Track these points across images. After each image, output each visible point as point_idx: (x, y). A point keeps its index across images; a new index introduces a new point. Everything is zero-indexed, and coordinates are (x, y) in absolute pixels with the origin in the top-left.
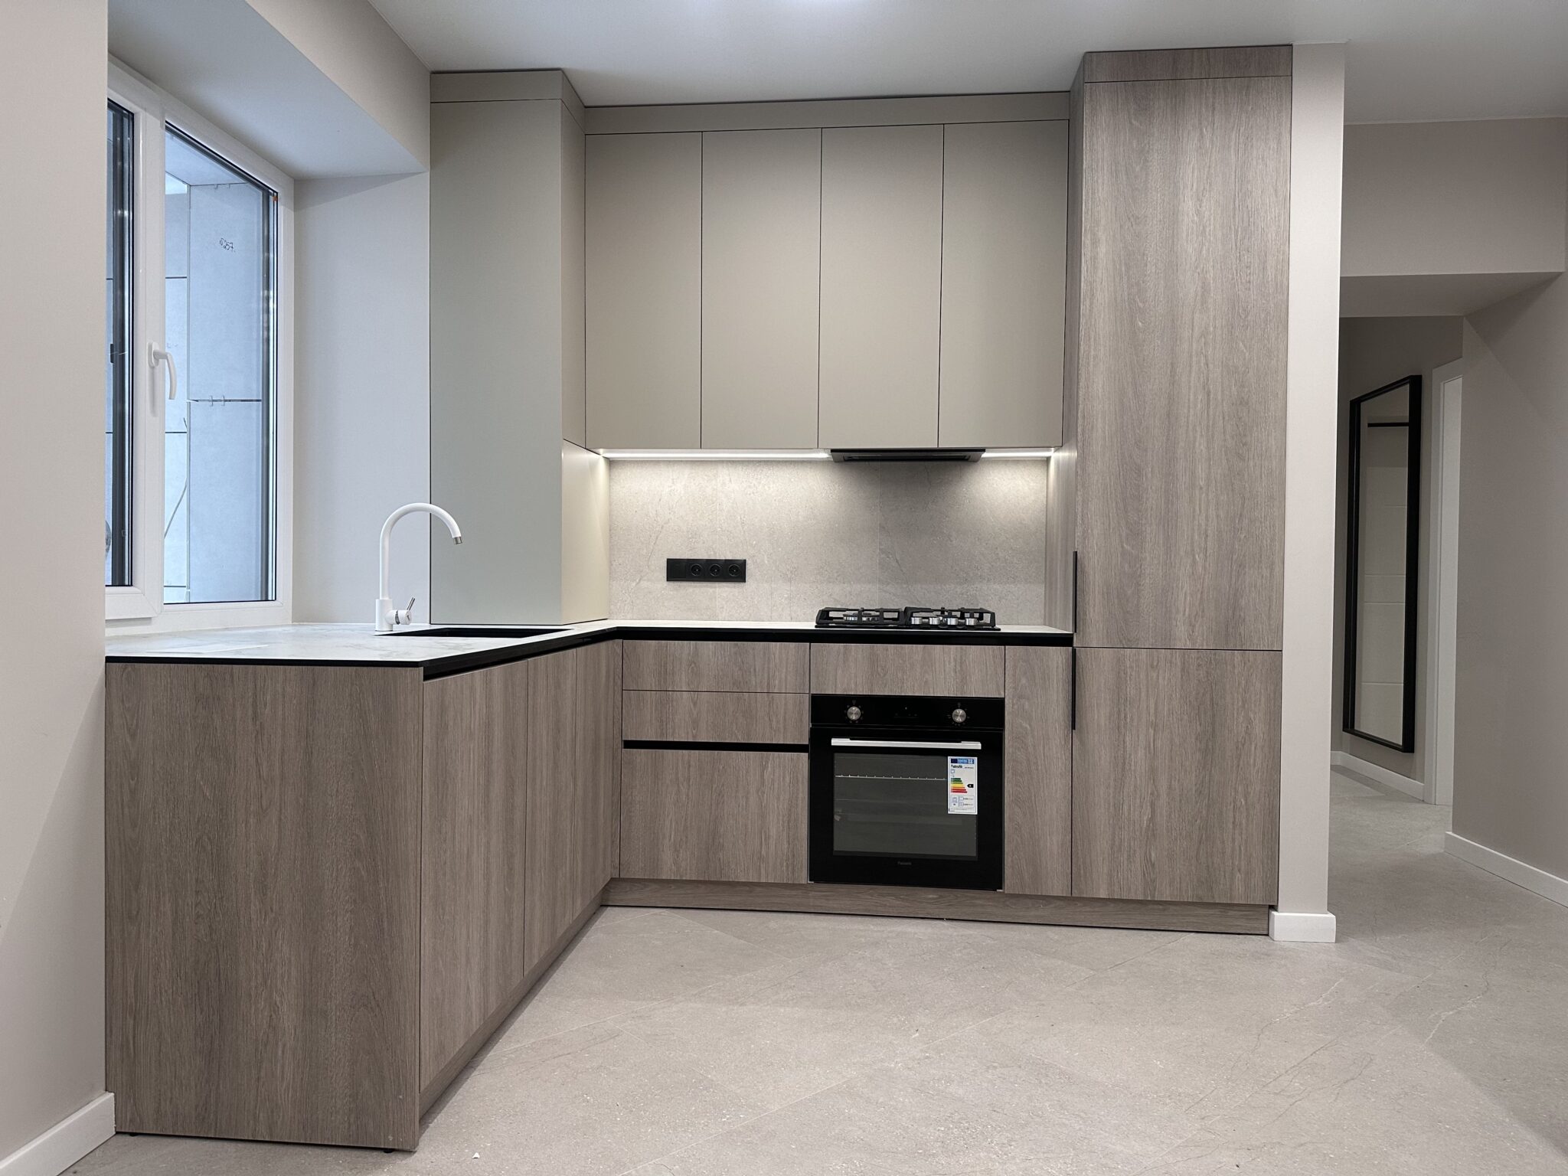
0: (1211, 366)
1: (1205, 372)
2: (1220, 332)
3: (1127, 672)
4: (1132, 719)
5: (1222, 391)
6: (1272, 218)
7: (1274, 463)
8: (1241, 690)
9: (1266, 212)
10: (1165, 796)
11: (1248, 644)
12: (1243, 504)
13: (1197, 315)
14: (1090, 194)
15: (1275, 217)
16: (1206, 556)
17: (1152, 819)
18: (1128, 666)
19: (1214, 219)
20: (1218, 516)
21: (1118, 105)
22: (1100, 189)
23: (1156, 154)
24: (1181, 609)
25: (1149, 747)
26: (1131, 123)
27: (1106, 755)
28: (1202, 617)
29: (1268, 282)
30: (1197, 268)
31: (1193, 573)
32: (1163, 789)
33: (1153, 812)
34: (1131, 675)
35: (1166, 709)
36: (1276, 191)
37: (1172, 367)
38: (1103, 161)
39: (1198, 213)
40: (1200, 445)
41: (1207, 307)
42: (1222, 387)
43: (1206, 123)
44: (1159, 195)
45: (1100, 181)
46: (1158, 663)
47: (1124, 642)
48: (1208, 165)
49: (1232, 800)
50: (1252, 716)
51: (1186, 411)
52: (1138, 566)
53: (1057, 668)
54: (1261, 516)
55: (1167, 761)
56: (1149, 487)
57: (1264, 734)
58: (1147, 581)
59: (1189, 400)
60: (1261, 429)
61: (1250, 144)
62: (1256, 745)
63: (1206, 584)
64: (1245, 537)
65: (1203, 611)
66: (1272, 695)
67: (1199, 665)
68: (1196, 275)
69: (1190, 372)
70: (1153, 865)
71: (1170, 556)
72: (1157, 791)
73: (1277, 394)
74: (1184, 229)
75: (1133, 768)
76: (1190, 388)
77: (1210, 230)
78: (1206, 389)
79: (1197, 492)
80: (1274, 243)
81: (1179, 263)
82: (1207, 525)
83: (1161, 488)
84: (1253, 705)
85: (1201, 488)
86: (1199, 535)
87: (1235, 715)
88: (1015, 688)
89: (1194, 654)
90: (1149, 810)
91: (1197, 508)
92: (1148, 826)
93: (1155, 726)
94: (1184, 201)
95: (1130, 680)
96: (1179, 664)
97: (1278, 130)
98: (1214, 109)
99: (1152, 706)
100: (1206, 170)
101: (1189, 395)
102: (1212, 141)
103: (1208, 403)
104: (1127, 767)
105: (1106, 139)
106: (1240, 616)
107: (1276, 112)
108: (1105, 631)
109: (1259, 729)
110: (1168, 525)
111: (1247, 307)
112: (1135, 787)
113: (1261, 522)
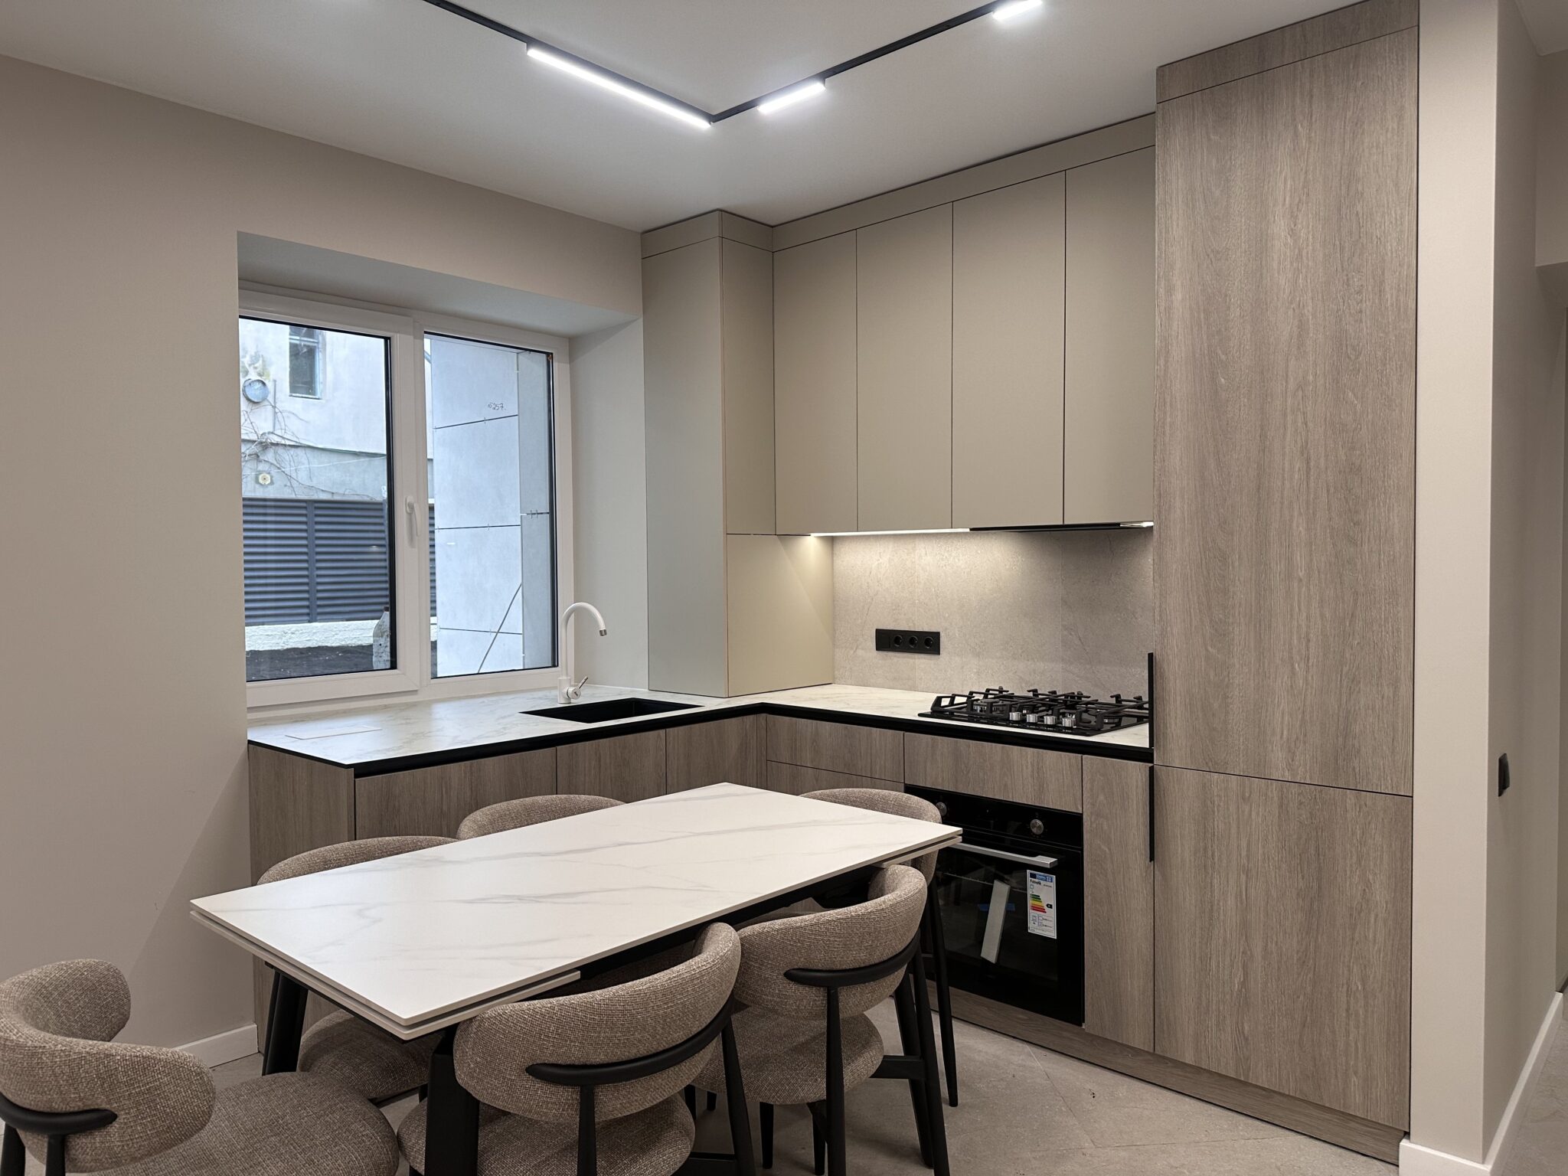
0: (1310, 425)
1: (1304, 433)
2: (1322, 382)
3: (1214, 802)
4: (1220, 859)
5: (1326, 456)
6: (1391, 222)
7: (1398, 548)
8: (1355, 841)
9: (1383, 216)
10: (1260, 958)
11: (1365, 784)
12: (1356, 601)
13: (1292, 363)
14: (1164, 235)
15: (1396, 219)
16: (1308, 666)
17: (1244, 984)
18: (1216, 794)
19: (1313, 238)
20: (1322, 616)
21: (1194, 119)
22: (1175, 227)
23: (1240, 170)
24: (1278, 730)
25: (1241, 896)
26: (1209, 139)
27: (1191, 896)
28: (1305, 743)
29: (1386, 308)
30: (1292, 303)
31: (1292, 686)
32: (1258, 951)
33: (1246, 974)
34: (1219, 805)
35: (1260, 852)
36: (1396, 185)
37: (1262, 430)
38: (1177, 194)
39: (1292, 233)
40: (1298, 527)
41: (1304, 351)
42: (1326, 451)
43: (1301, 118)
44: (1243, 221)
45: (1175, 217)
46: (1250, 795)
47: (1210, 764)
48: (1304, 171)
49: (1345, 981)
50: (1371, 877)
51: (1279, 484)
52: (1225, 673)
53: (1137, 787)
54: (1380, 617)
55: (1262, 916)
56: (1237, 578)
57: (1387, 903)
58: (1236, 693)
59: (1283, 470)
60: (1379, 503)
61: (1360, 131)
62: (1377, 916)
63: (1308, 703)
64: (1358, 643)
65: (1305, 735)
66: (1398, 855)
67: (1301, 803)
68: (1291, 312)
69: (1284, 435)
70: (1246, 1039)
71: (1264, 663)
72: (1250, 950)
73: (1401, 456)
74: (1276, 257)
75: (1222, 918)
76: (1284, 455)
77: (1307, 253)
78: (1305, 456)
79: (1296, 585)
80: (1394, 255)
81: (1269, 300)
82: (1308, 627)
83: (1251, 579)
84: (1372, 864)
85: (1300, 580)
86: (1299, 638)
87: (1348, 873)
88: (1093, 805)
89: (1294, 788)
90: (1240, 973)
91: (1296, 605)
92: (1241, 991)
93: (1247, 872)
94: (1274, 222)
95: (1218, 811)
96: (1276, 799)
97: (1399, 104)
98: (1312, 96)
99: (1244, 844)
100: (1302, 177)
101: (1284, 464)
102: (1309, 139)
103: (1308, 473)
104: (1215, 915)
105: (1182, 165)
106: (1353, 745)
107: (1396, 80)
108: (1188, 750)
109: (1381, 895)
110: (1260, 625)
111: (1358, 345)
112: (1225, 940)
113: (1380, 626)
